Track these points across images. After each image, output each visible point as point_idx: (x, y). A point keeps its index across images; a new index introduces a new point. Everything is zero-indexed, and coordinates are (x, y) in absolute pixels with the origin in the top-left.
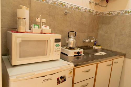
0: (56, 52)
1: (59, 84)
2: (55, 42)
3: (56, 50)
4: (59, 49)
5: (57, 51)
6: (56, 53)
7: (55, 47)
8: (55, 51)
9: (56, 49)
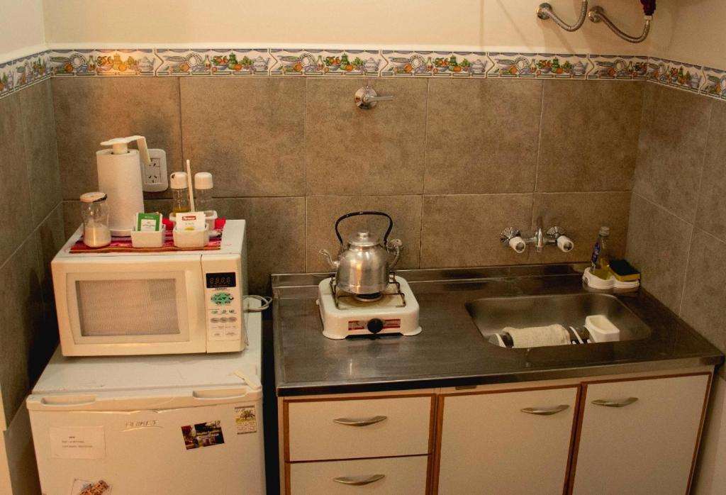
0: (220, 324)
1: (194, 447)
2: (208, 286)
3: (218, 316)
4: (232, 312)
5: (223, 320)
6: (220, 327)
7: (211, 305)
8: (214, 320)
9: (216, 312)
